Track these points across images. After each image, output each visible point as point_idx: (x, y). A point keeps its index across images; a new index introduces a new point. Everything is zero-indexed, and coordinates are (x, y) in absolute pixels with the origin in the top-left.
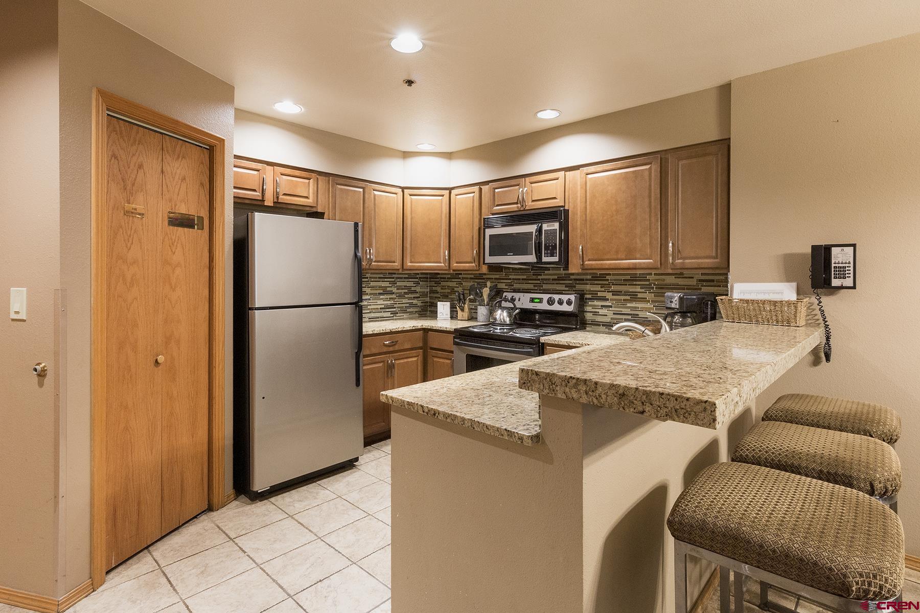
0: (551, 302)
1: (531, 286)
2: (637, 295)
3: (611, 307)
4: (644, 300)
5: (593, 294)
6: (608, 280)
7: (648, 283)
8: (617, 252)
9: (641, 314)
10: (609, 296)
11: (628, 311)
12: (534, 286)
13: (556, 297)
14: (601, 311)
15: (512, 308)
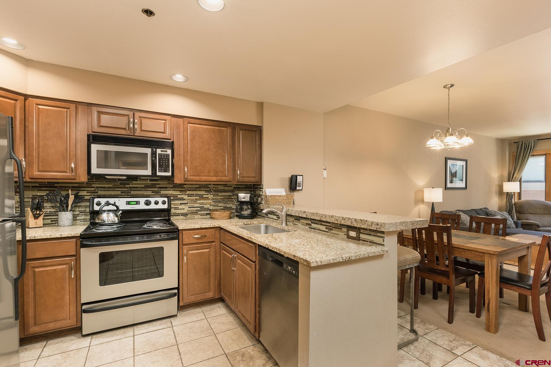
0: (148, 203)
2: (203, 196)
3: (187, 203)
4: (207, 198)
5: (174, 196)
6: (185, 188)
7: (209, 189)
8: (209, 172)
9: (206, 206)
10: (185, 197)
11: (198, 205)
13: (153, 200)
14: (180, 207)
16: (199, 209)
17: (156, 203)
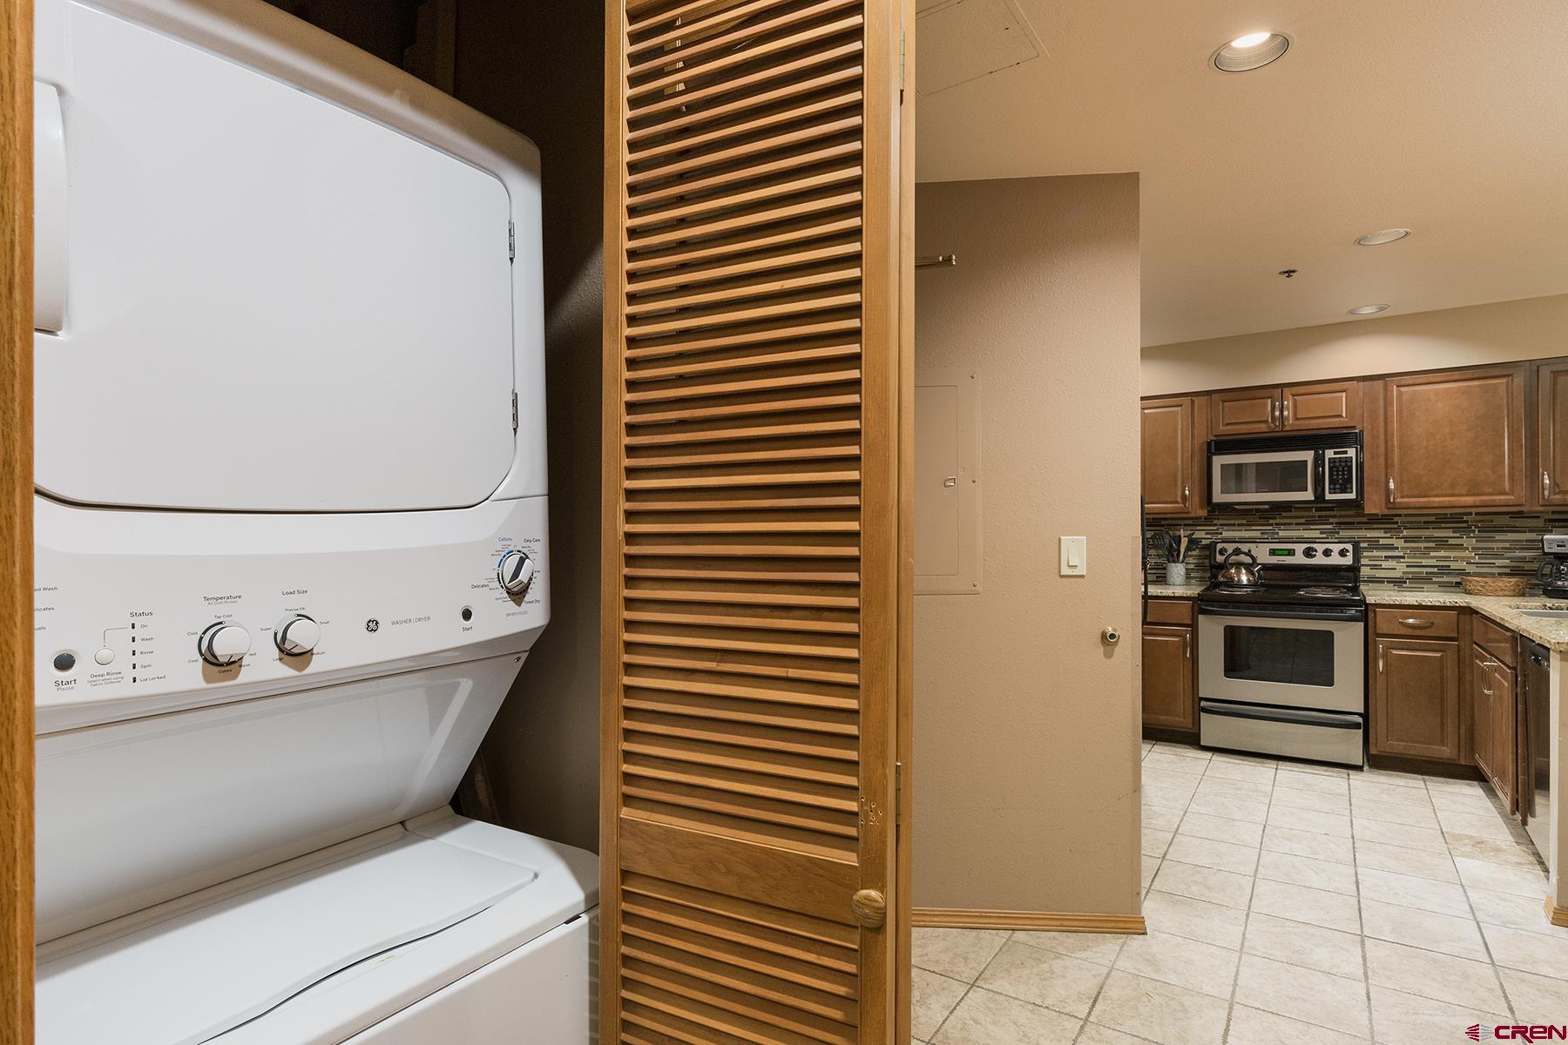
0: (1309, 553)
1: (1258, 534)
2: (1447, 541)
3: (1404, 557)
4: (1460, 547)
5: (1370, 541)
6: (1397, 523)
7: (1465, 525)
9: (1453, 565)
10: (1400, 543)
11: (1433, 562)
12: (1262, 533)
13: (1320, 548)
14: (1385, 564)
15: (1251, 565)
16: (1435, 570)
17: (1327, 553)
